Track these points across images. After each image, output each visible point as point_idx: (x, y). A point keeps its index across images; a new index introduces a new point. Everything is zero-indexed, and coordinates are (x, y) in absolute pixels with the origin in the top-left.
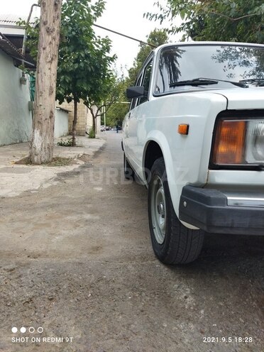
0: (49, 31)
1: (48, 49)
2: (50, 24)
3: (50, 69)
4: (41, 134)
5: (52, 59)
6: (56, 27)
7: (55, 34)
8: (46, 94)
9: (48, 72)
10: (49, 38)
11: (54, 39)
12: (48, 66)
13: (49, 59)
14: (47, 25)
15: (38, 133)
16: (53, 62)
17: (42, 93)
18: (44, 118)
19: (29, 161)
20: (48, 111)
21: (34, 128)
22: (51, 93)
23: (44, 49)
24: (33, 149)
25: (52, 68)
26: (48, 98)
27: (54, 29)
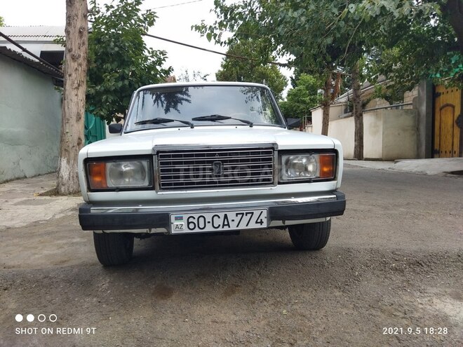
0: (74, 58)
1: (74, 75)
2: (76, 51)
3: (76, 95)
4: (68, 162)
5: (79, 85)
6: (82, 53)
7: (81, 60)
8: (73, 121)
9: (75, 99)
10: (74, 65)
11: (80, 65)
12: (74, 92)
13: (76, 85)
14: (73, 53)
15: (65, 162)
16: (80, 88)
17: (68, 120)
18: (71, 146)
19: (56, 192)
20: (76, 138)
21: (61, 157)
22: (79, 118)
23: (70, 75)
24: (60, 179)
25: (79, 94)
26: (75, 125)
27: (79, 56)
